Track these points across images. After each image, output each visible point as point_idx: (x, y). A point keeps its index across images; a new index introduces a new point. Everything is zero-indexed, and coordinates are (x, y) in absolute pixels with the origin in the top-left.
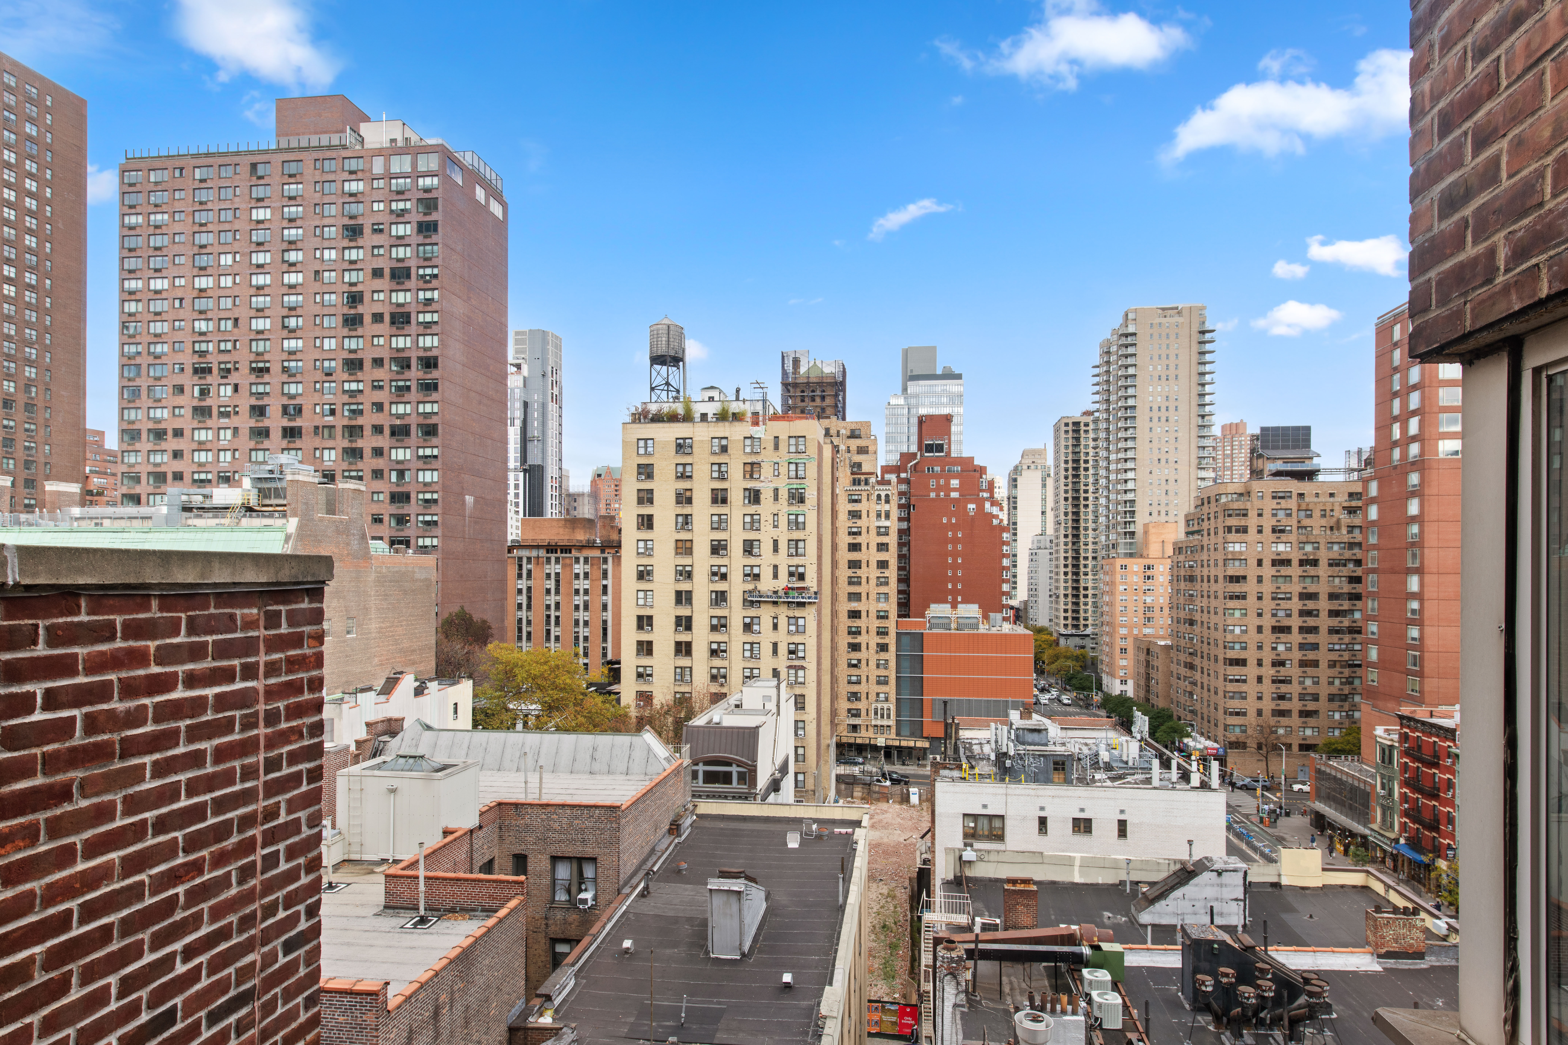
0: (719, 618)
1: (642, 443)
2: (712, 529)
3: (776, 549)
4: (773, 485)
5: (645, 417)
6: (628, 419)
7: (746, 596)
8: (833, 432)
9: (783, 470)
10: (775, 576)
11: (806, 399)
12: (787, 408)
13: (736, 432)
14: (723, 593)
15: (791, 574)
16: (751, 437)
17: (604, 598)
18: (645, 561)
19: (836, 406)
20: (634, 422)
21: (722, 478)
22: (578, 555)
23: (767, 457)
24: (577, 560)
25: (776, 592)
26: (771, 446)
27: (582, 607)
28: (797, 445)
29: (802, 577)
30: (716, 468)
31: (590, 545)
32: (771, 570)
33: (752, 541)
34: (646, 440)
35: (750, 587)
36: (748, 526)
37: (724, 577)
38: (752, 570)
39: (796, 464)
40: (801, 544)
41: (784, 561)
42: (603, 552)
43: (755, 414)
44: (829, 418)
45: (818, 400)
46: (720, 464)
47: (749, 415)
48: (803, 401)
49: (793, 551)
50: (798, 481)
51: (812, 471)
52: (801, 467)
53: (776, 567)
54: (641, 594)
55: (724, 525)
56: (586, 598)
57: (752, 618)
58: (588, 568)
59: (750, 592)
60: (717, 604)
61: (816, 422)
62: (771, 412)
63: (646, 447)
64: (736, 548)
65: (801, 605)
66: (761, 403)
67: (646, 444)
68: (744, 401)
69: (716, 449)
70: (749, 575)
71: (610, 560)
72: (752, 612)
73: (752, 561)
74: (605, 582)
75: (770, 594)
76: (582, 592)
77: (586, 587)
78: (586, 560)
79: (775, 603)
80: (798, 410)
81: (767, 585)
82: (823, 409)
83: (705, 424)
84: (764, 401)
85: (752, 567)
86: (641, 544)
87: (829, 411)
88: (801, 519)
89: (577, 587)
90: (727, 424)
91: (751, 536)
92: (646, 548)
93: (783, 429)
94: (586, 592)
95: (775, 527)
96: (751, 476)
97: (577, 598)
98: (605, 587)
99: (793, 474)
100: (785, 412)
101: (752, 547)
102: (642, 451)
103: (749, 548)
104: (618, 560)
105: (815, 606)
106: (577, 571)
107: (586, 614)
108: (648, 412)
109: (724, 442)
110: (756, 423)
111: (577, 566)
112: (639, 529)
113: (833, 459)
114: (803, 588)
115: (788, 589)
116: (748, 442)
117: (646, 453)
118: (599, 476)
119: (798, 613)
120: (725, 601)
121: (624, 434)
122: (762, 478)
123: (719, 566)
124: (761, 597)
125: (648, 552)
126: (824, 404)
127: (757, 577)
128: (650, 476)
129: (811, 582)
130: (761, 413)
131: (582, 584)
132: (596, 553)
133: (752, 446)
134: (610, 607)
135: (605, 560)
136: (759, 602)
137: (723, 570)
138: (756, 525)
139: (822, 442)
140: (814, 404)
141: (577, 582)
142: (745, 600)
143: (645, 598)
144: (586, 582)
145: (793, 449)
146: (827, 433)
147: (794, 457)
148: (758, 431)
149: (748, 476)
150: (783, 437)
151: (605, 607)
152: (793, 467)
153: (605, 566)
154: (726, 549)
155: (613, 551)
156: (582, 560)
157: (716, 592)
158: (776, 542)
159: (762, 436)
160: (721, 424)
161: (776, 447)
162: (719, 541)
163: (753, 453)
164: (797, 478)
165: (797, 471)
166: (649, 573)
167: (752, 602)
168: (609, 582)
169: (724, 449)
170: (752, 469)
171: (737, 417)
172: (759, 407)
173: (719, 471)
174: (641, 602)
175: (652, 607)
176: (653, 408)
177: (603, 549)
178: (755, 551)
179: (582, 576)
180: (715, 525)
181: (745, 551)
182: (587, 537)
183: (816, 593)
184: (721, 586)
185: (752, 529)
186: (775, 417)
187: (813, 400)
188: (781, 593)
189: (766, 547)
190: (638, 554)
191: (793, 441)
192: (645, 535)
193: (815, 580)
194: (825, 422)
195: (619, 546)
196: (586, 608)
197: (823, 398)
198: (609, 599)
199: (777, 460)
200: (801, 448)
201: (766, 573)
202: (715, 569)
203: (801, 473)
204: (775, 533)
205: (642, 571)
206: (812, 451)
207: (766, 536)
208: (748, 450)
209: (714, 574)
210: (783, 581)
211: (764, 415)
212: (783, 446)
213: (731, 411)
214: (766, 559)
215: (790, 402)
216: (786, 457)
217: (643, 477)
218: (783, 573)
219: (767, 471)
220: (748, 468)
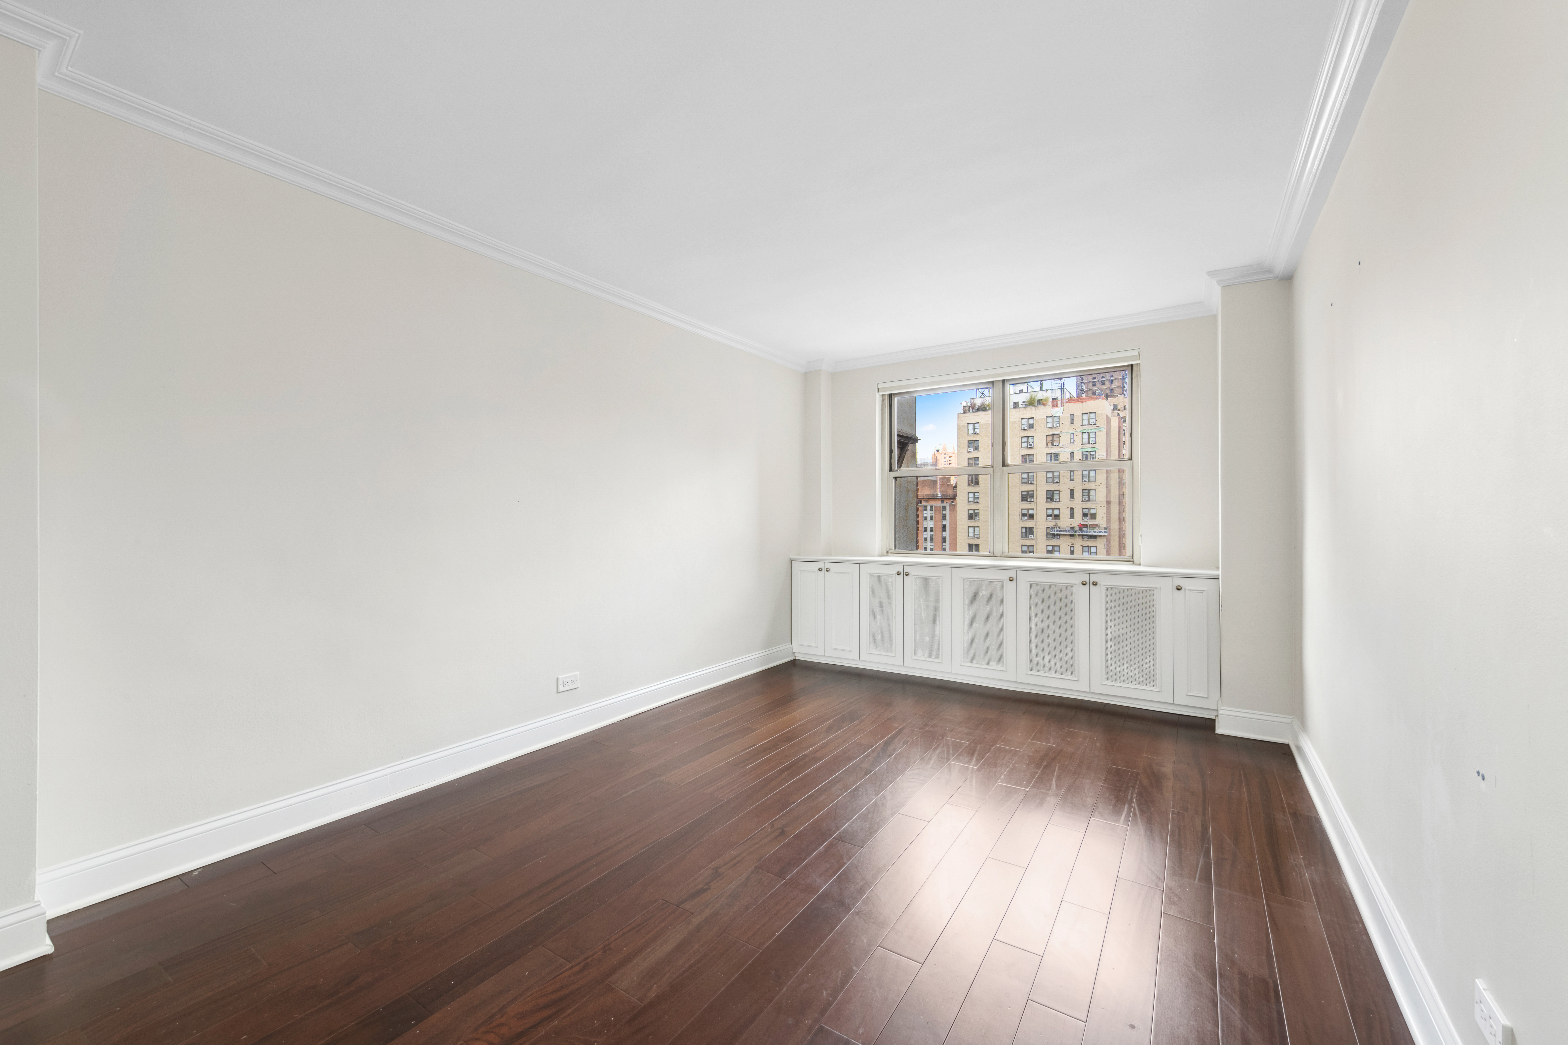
0: (1028, 546)
1: (971, 426)
2: (1022, 483)
3: (1072, 496)
4: (1069, 450)
5: (973, 408)
6: (961, 411)
7: (1049, 530)
8: (1120, 406)
9: (1078, 438)
10: (1072, 516)
11: (1097, 384)
12: (1081, 391)
13: (1039, 414)
14: (1031, 528)
15: (1085, 515)
16: (1052, 416)
17: (944, 533)
18: (973, 507)
19: (1123, 387)
20: (965, 412)
21: (1030, 447)
22: (926, 504)
23: (1065, 430)
24: (925, 508)
25: (1072, 528)
26: (1068, 421)
27: (929, 540)
28: (1089, 419)
29: (1093, 517)
30: (1025, 440)
31: (934, 498)
32: (1068, 512)
33: (1053, 491)
34: (974, 424)
35: (1052, 524)
36: (1049, 480)
37: (1031, 517)
38: (1053, 512)
39: (1088, 433)
40: (1092, 493)
41: (1078, 505)
42: (943, 502)
43: (1055, 399)
44: (1117, 396)
45: (1107, 384)
46: (1028, 437)
47: (1051, 400)
48: (1094, 385)
49: (1086, 498)
50: (1090, 446)
51: (1101, 438)
52: (1092, 436)
53: (1072, 510)
54: (971, 530)
55: (1031, 480)
56: (932, 533)
57: (1054, 547)
58: (932, 513)
59: (1052, 528)
60: (1026, 536)
61: (1105, 401)
62: (1068, 396)
63: (974, 429)
64: (1041, 496)
65: (1094, 537)
66: (1060, 390)
67: (974, 426)
68: (1046, 390)
69: (1025, 427)
70: (1051, 516)
71: (948, 508)
72: (1054, 542)
73: (1053, 505)
74: (944, 523)
75: (1069, 529)
76: (928, 529)
77: (932, 526)
78: (931, 508)
79: (1072, 536)
80: (1090, 393)
81: (1065, 522)
82: (1112, 390)
83: (1017, 410)
84: (1062, 389)
85: (1053, 509)
86: (971, 495)
87: (1116, 392)
88: (1092, 474)
89: (925, 526)
90: (1033, 408)
91: (1052, 487)
92: (974, 498)
93: (1077, 409)
94: (932, 529)
95: (1072, 480)
96: (1052, 444)
97: (925, 533)
98: (944, 526)
99: (1085, 441)
100: (1079, 396)
101: (1053, 495)
102: (971, 432)
103: (1051, 496)
104: (953, 508)
105: (1105, 539)
106: (925, 515)
107: (932, 544)
108: (975, 404)
109: (1031, 421)
110: (1055, 406)
111: (925, 512)
112: (969, 485)
113: (1119, 428)
114: (1095, 525)
115: (1081, 527)
116: (1050, 420)
117: (974, 433)
118: (938, 451)
119: (1090, 543)
120: (1033, 534)
121: (958, 422)
122: (1061, 445)
123: (1028, 510)
124: (1060, 531)
125: (976, 501)
126: (1113, 386)
127: (1057, 517)
128: (976, 448)
129: (1101, 520)
130: (1060, 398)
131: (929, 524)
132: (938, 503)
133: (1053, 422)
134: (948, 540)
135: (944, 508)
136: (1059, 535)
137: (1031, 512)
138: (1056, 480)
139: (1110, 416)
140: (1104, 387)
141: (925, 523)
142: (1048, 534)
143: (974, 532)
144: (932, 523)
145: (1085, 422)
146: (1115, 408)
147: (1087, 429)
148: (1057, 412)
149: (1049, 444)
150: (1078, 414)
151: (944, 540)
152: (1086, 436)
153: (944, 512)
154: (1033, 497)
155: (950, 501)
156: (928, 508)
157: (1026, 528)
158: (1072, 492)
159: (1061, 415)
160: (1028, 409)
161: (1072, 422)
162: (1028, 492)
163: (1053, 427)
164: (1089, 443)
165: (1089, 438)
166: (976, 515)
167: (1054, 535)
168: (947, 523)
169: (1031, 426)
170: (1053, 439)
171: (1040, 402)
172: (1058, 394)
173: (1028, 442)
174: (971, 535)
175: (978, 538)
176: (979, 402)
177: (943, 500)
178: (1056, 498)
179: (928, 519)
180: (1025, 481)
181: (1048, 498)
182: (932, 492)
183: (1105, 528)
184: (1030, 524)
185: (1053, 482)
186: (1071, 400)
187: (1103, 384)
188: (1076, 529)
189: (1065, 495)
190: (969, 502)
191: (1085, 416)
192: (973, 489)
193: (1105, 519)
194: (1113, 400)
195: (954, 497)
196: (932, 540)
197: (1112, 382)
198: (947, 534)
199: (1073, 431)
200: (1093, 421)
201: (1065, 514)
202: (1025, 512)
203: (1092, 440)
204: (1071, 485)
205: (971, 514)
206: (1102, 423)
207: (1064, 487)
208: (1050, 425)
209: (1024, 515)
210: (1078, 519)
211: (1062, 399)
212: (1077, 421)
213: (1038, 398)
214: (1064, 504)
215: (1084, 387)
216: (1080, 429)
217: (972, 449)
218: (1078, 514)
219: (1064, 440)
220: (1050, 438)
